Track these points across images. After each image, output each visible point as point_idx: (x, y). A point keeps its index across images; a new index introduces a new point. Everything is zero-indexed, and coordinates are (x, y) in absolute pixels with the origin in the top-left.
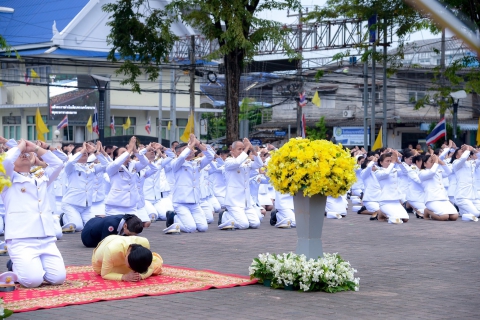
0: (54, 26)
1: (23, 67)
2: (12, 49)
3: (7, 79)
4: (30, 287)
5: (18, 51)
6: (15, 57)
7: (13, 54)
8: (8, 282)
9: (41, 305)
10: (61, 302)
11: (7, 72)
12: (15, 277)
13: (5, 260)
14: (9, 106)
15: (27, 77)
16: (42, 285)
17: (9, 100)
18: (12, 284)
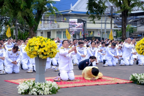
0: (71, 5)
1: (62, 17)
2: (60, 12)
3: (58, 21)
4: (65, 81)
5: (61, 12)
6: (60, 14)
7: (60, 13)
8: (59, 79)
9: (68, 86)
10: (73, 86)
11: (58, 19)
12: (61, 78)
13: (58, 73)
14: (58, 28)
15: (63, 20)
16: (68, 80)
17: (59, 27)
18: (60, 80)
